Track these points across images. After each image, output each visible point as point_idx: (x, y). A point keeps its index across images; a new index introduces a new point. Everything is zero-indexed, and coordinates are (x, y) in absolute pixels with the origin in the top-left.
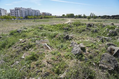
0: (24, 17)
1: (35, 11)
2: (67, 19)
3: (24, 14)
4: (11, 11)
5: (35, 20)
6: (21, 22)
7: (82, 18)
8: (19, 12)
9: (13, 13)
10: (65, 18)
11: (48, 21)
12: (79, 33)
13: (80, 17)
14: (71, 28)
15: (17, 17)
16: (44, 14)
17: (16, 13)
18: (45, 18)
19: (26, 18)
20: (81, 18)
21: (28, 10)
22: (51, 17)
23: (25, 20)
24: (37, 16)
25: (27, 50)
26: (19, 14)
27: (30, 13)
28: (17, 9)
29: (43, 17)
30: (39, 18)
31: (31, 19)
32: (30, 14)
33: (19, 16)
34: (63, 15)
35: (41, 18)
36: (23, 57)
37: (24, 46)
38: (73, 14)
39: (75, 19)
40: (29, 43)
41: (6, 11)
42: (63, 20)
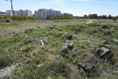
0: (46, 17)
1: (57, 12)
2: (89, 20)
3: (46, 14)
4: (35, 12)
5: (54, 21)
6: (42, 22)
7: (107, 19)
8: (42, 13)
9: (37, 14)
10: (86, 19)
11: (67, 22)
12: (89, 34)
13: (104, 17)
14: (83, 29)
15: (40, 17)
16: (65, 14)
17: (40, 14)
18: (66, 18)
19: (48, 18)
20: (105, 19)
21: (50, 11)
22: (71, 17)
23: (46, 20)
24: (58, 16)
25: (27, 45)
26: (42, 15)
27: (51, 13)
28: (40, 10)
29: (64, 17)
30: (59, 19)
31: (52, 19)
32: (51, 15)
33: (42, 16)
34: (85, 16)
35: (62, 19)
36: (21, 49)
37: (26, 41)
38: (97, 15)
39: (98, 20)
40: (30, 39)
41: (31, 12)
42: (84, 21)
